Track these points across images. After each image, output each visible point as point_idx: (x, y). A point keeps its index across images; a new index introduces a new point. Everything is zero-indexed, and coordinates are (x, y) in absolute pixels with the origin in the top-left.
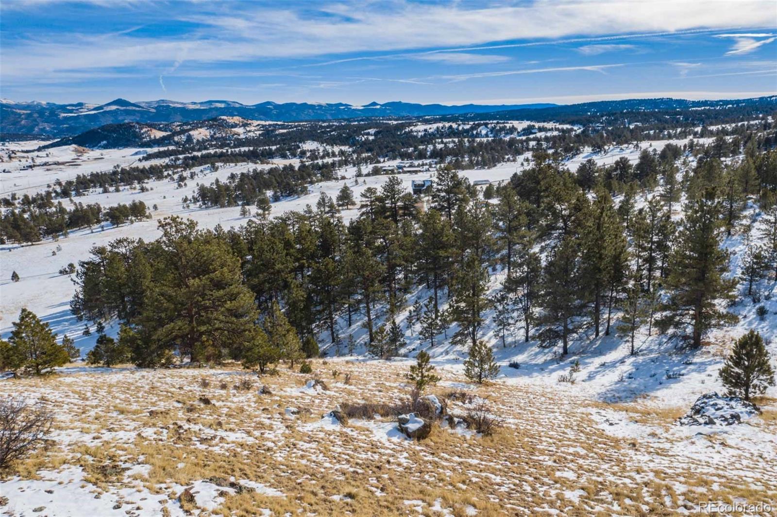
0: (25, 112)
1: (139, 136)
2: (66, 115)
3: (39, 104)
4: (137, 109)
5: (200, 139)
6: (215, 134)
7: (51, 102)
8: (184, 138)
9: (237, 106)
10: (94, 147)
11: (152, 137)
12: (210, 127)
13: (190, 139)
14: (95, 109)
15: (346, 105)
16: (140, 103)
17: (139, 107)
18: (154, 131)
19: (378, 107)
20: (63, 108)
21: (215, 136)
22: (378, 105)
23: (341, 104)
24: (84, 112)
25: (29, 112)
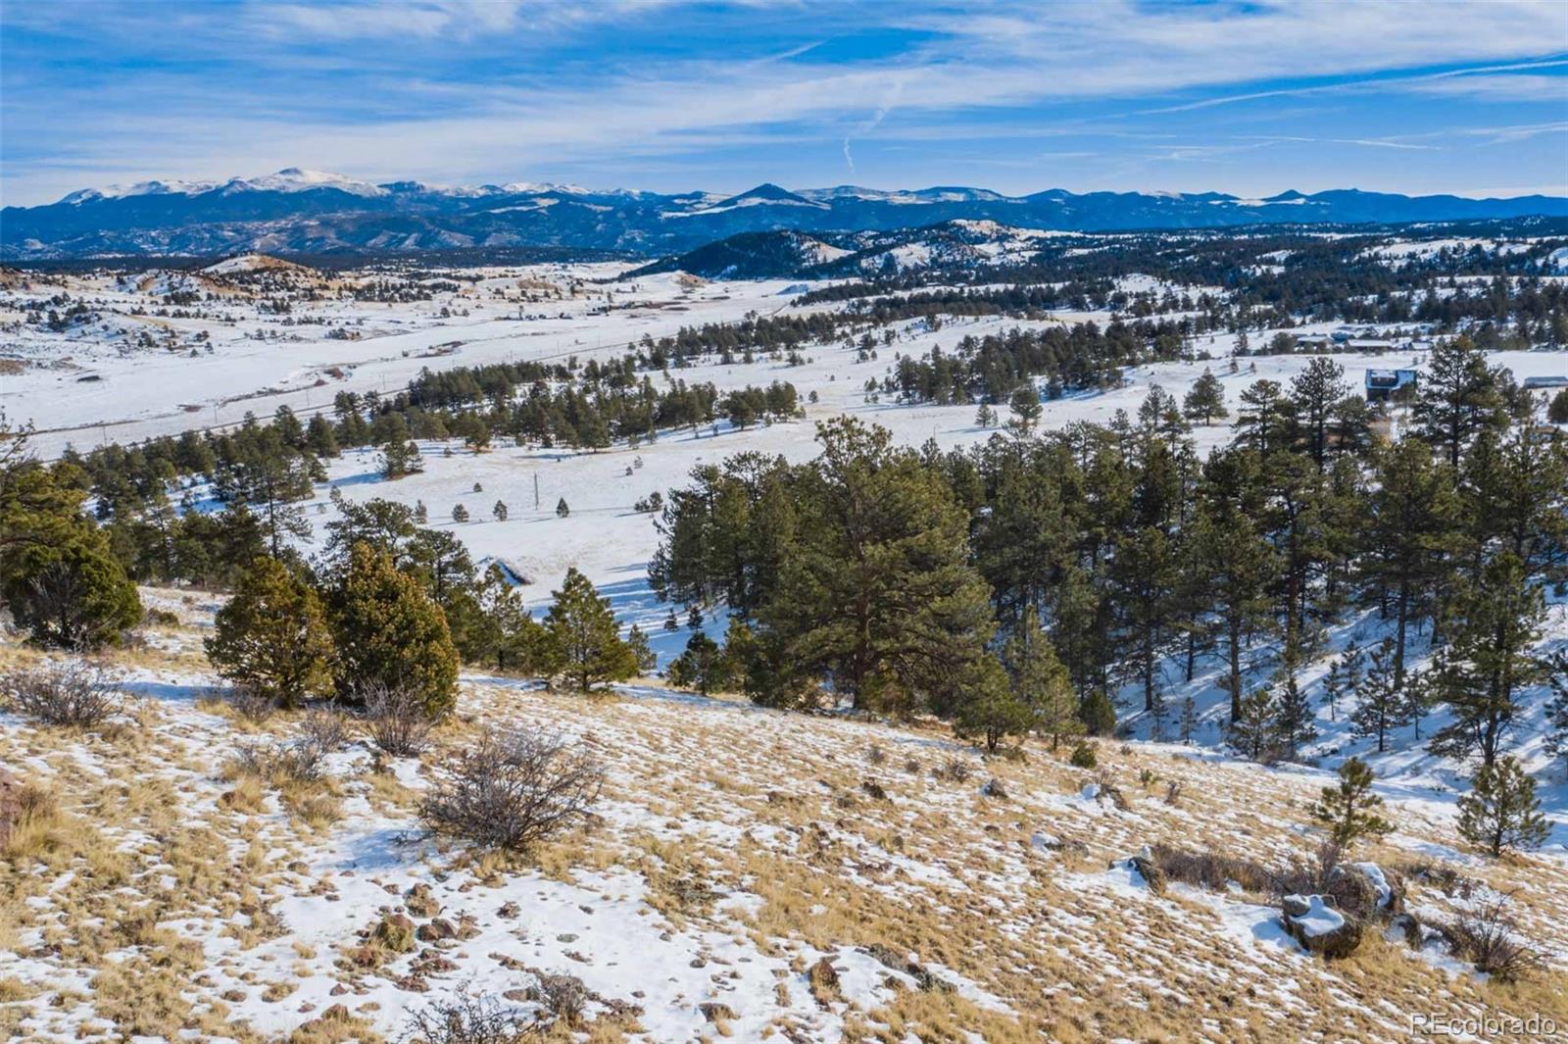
0: (604, 208)
1: (796, 257)
2: (671, 214)
3: (628, 195)
4: (797, 204)
5: (911, 266)
6: (940, 255)
7: (648, 190)
8: (879, 261)
9: (990, 198)
10: (713, 276)
11: (820, 258)
12: (932, 241)
13: (890, 264)
14: (723, 204)
15: (1226, 197)
16: (803, 191)
17: (801, 199)
18: (824, 247)
19: (1301, 201)
20: (668, 202)
21: (940, 260)
22: (1300, 196)
23: (1214, 196)
24: (703, 210)
25: (610, 208)
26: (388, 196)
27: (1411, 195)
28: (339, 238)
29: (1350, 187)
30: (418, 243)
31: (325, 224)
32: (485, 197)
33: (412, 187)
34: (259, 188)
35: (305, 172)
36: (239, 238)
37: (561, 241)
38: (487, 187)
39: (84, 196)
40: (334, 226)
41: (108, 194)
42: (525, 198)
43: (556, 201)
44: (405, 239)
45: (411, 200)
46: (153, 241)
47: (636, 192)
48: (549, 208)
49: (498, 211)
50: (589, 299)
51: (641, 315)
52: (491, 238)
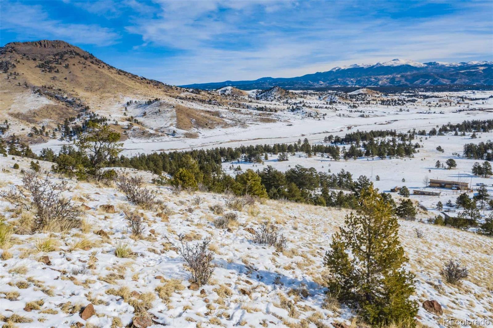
26: (426, 67)
28: (405, 81)
30: (431, 82)
31: (402, 76)
32: (460, 66)
33: (435, 64)
34: (385, 65)
35: (400, 60)
36: (376, 81)
37: (485, 82)
38: (462, 63)
39: (337, 69)
40: (405, 77)
41: (343, 68)
42: (475, 66)
43: (487, 67)
44: (427, 81)
45: (433, 68)
46: (352, 82)
48: (483, 70)
49: (463, 71)
50: (460, 106)
51: (472, 113)
52: (457, 81)
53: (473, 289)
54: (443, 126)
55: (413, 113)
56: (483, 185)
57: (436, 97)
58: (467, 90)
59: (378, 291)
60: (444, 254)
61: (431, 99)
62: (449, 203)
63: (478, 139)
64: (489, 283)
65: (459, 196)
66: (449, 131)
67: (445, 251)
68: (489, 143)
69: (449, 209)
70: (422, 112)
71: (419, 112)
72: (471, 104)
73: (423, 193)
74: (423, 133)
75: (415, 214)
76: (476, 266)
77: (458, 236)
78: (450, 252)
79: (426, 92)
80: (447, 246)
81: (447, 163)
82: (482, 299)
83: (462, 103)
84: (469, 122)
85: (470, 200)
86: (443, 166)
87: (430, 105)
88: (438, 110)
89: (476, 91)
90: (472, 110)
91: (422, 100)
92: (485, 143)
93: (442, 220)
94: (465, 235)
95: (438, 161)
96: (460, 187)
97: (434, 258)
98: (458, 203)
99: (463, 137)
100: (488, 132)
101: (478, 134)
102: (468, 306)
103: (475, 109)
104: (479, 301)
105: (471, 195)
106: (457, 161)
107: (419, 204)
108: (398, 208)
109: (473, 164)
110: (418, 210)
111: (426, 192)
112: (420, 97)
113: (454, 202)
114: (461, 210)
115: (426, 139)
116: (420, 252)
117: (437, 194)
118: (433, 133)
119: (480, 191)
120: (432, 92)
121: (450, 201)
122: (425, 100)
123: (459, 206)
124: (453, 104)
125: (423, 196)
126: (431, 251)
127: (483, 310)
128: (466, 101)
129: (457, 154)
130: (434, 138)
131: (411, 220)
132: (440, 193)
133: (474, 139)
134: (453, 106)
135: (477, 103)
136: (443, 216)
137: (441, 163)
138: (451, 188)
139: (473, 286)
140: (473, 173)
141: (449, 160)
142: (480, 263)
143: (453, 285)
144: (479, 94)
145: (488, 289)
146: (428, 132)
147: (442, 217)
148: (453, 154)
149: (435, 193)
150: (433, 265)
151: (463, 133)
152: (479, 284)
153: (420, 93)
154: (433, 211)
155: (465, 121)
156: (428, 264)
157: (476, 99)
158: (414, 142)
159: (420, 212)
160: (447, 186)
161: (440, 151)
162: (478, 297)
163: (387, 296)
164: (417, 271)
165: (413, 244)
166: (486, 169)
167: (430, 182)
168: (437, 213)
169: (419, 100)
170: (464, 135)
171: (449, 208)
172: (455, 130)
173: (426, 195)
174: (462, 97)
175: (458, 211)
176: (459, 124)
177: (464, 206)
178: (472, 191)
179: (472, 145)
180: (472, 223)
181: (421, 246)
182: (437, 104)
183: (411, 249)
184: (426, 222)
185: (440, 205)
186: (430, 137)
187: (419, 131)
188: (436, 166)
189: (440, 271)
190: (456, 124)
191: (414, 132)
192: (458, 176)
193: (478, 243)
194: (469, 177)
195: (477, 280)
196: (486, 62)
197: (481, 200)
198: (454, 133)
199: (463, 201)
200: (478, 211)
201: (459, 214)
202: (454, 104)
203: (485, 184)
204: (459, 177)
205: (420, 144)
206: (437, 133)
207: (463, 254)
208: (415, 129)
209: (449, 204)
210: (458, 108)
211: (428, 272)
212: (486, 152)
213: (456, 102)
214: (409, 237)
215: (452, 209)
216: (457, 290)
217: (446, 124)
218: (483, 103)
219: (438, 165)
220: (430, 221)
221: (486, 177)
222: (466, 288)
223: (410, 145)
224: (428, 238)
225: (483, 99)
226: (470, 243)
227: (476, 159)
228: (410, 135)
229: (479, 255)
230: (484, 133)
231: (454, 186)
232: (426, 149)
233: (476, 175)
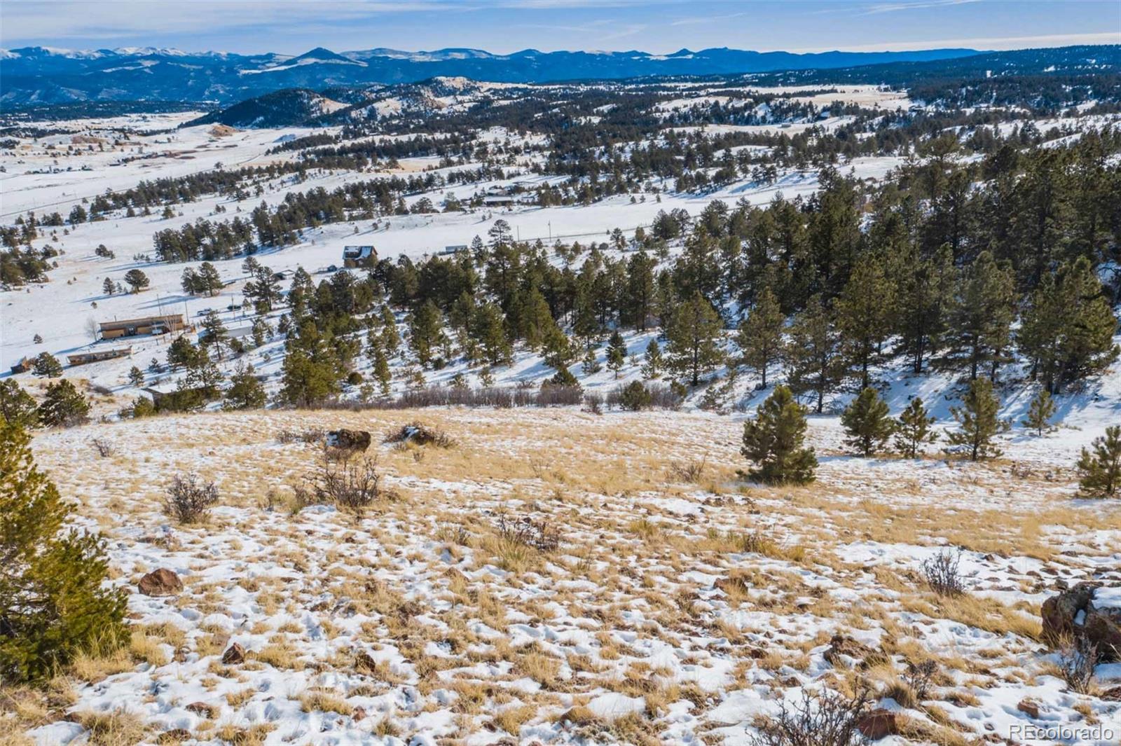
0: (196, 67)
1: (305, 109)
2: (247, 72)
3: (217, 56)
4: (343, 62)
5: (387, 116)
6: (409, 107)
7: (233, 52)
8: (365, 112)
9: (484, 56)
10: (246, 125)
11: (325, 111)
13: (372, 114)
14: (288, 63)
15: (642, 54)
16: (348, 53)
17: (345, 59)
18: (328, 102)
19: (690, 57)
20: (247, 62)
21: (409, 110)
22: (690, 53)
23: (635, 53)
24: (273, 68)
25: (201, 67)
26: (20, 59)
27: (761, 51)
29: (722, 47)
30: (41, 97)
32: (101, 58)
33: (39, 51)
37: (161, 94)
38: (101, 51)
42: (132, 59)
43: (158, 62)
44: (31, 94)
45: (39, 62)
47: (224, 53)
48: (151, 68)
49: (109, 71)
50: (122, 150)
51: (152, 164)
52: (103, 93)
53: (233, 517)
54: (98, 199)
55: (16, 175)
56: (211, 313)
57: (63, 132)
58: (129, 112)
59: (23, 603)
60: (165, 472)
61: (51, 137)
62: (153, 367)
63: (178, 218)
64: (260, 495)
65: (170, 345)
66: (114, 208)
67: (166, 465)
68: (200, 223)
69: (157, 378)
70: (38, 170)
71: (32, 171)
72: (146, 145)
73: (92, 359)
74: (54, 221)
75: (85, 409)
76: (233, 475)
77: (187, 427)
78: (178, 464)
79: (35, 121)
80: (168, 455)
81: (127, 279)
82: (252, 528)
83: (125, 144)
84: (150, 184)
85: (194, 347)
86: (120, 288)
87: (54, 151)
88: (76, 162)
89: (148, 115)
90: (149, 157)
91: (30, 140)
92: (194, 225)
93: (148, 405)
94: (201, 421)
95: (108, 280)
96: (168, 326)
97: (147, 486)
98: (172, 360)
99: (147, 218)
100: (194, 201)
101: (177, 208)
102: (229, 551)
103: (157, 156)
104: (247, 533)
105: (194, 339)
106: (147, 271)
107: (88, 384)
108: (43, 406)
109: (182, 273)
110: (91, 398)
111: (98, 354)
112: (23, 134)
113: (163, 360)
114: (183, 374)
115: (66, 232)
116: (112, 485)
117: (123, 353)
118: (78, 217)
119: (207, 325)
120: (51, 120)
121: (155, 361)
122: (39, 140)
123: (176, 366)
124: (106, 147)
125: (93, 364)
126: (137, 476)
127: (257, 546)
128: (134, 138)
129: (142, 257)
130: (83, 228)
131: (80, 425)
132: (130, 349)
133: (170, 220)
134: (108, 151)
135: (156, 142)
136: (150, 397)
137: (115, 283)
138: (150, 334)
139: (232, 511)
140: (186, 291)
141: (130, 272)
142: (237, 465)
143: (193, 525)
144: (155, 122)
145: (259, 506)
146: (65, 217)
147: (146, 399)
148: (135, 259)
149: (120, 351)
150: (147, 500)
151: (143, 209)
152: (242, 503)
153: (22, 125)
154: (124, 392)
155: (142, 183)
156: (135, 503)
157: (153, 133)
158: (38, 245)
159: (98, 402)
160: (139, 329)
161: (105, 255)
162: (244, 528)
163: (50, 604)
164: (113, 527)
165: (94, 475)
166: (210, 279)
167: (101, 331)
168: (136, 393)
169: (24, 142)
170: (147, 213)
171: (157, 375)
172: (125, 205)
173: (100, 360)
174: (122, 130)
175: (175, 377)
176: (130, 191)
177: (185, 364)
178: (193, 329)
179: (168, 232)
180: (208, 393)
181: (114, 472)
182: (70, 148)
183: (93, 487)
184: (116, 419)
185: (136, 375)
186: (74, 228)
187: (45, 218)
188: (106, 291)
189: (163, 508)
190: (125, 192)
191: (32, 220)
192: (157, 303)
193: (227, 429)
194: (180, 301)
195: (237, 498)
196: (152, 49)
197: (215, 344)
198: (124, 211)
199: (181, 354)
200: (214, 366)
201: (179, 382)
202: (109, 147)
203: (213, 309)
204: (159, 305)
205: (56, 246)
206: (88, 217)
207: (203, 459)
208: (32, 214)
209: (155, 368)
210: (118, 154)
211: (139, 519)
212: (200, 244)
213: (113, 142)
214: (82, 463)
215: (163, 376)
216: (202, 531)
217: (102, 193)
218: (169, 140)
219: (109, 287)
220: (124, 414)
221: (212, 295)
222: (219, 521)
223: (30, 252)
224: (125, 450)
225: (167, 131)
226: (213, 433)
227: (183, 261)
228: (24, 228)
229: (233, 450)
230: (186, 205)
231: (155, 326)
232: (71, 257)
233: (192, 294)
